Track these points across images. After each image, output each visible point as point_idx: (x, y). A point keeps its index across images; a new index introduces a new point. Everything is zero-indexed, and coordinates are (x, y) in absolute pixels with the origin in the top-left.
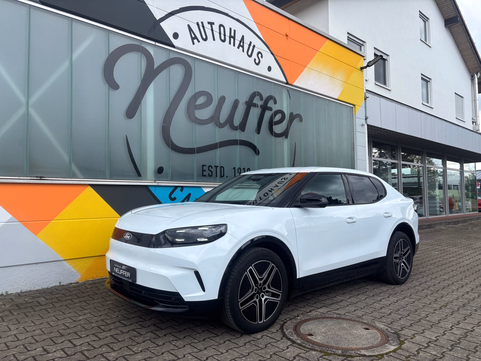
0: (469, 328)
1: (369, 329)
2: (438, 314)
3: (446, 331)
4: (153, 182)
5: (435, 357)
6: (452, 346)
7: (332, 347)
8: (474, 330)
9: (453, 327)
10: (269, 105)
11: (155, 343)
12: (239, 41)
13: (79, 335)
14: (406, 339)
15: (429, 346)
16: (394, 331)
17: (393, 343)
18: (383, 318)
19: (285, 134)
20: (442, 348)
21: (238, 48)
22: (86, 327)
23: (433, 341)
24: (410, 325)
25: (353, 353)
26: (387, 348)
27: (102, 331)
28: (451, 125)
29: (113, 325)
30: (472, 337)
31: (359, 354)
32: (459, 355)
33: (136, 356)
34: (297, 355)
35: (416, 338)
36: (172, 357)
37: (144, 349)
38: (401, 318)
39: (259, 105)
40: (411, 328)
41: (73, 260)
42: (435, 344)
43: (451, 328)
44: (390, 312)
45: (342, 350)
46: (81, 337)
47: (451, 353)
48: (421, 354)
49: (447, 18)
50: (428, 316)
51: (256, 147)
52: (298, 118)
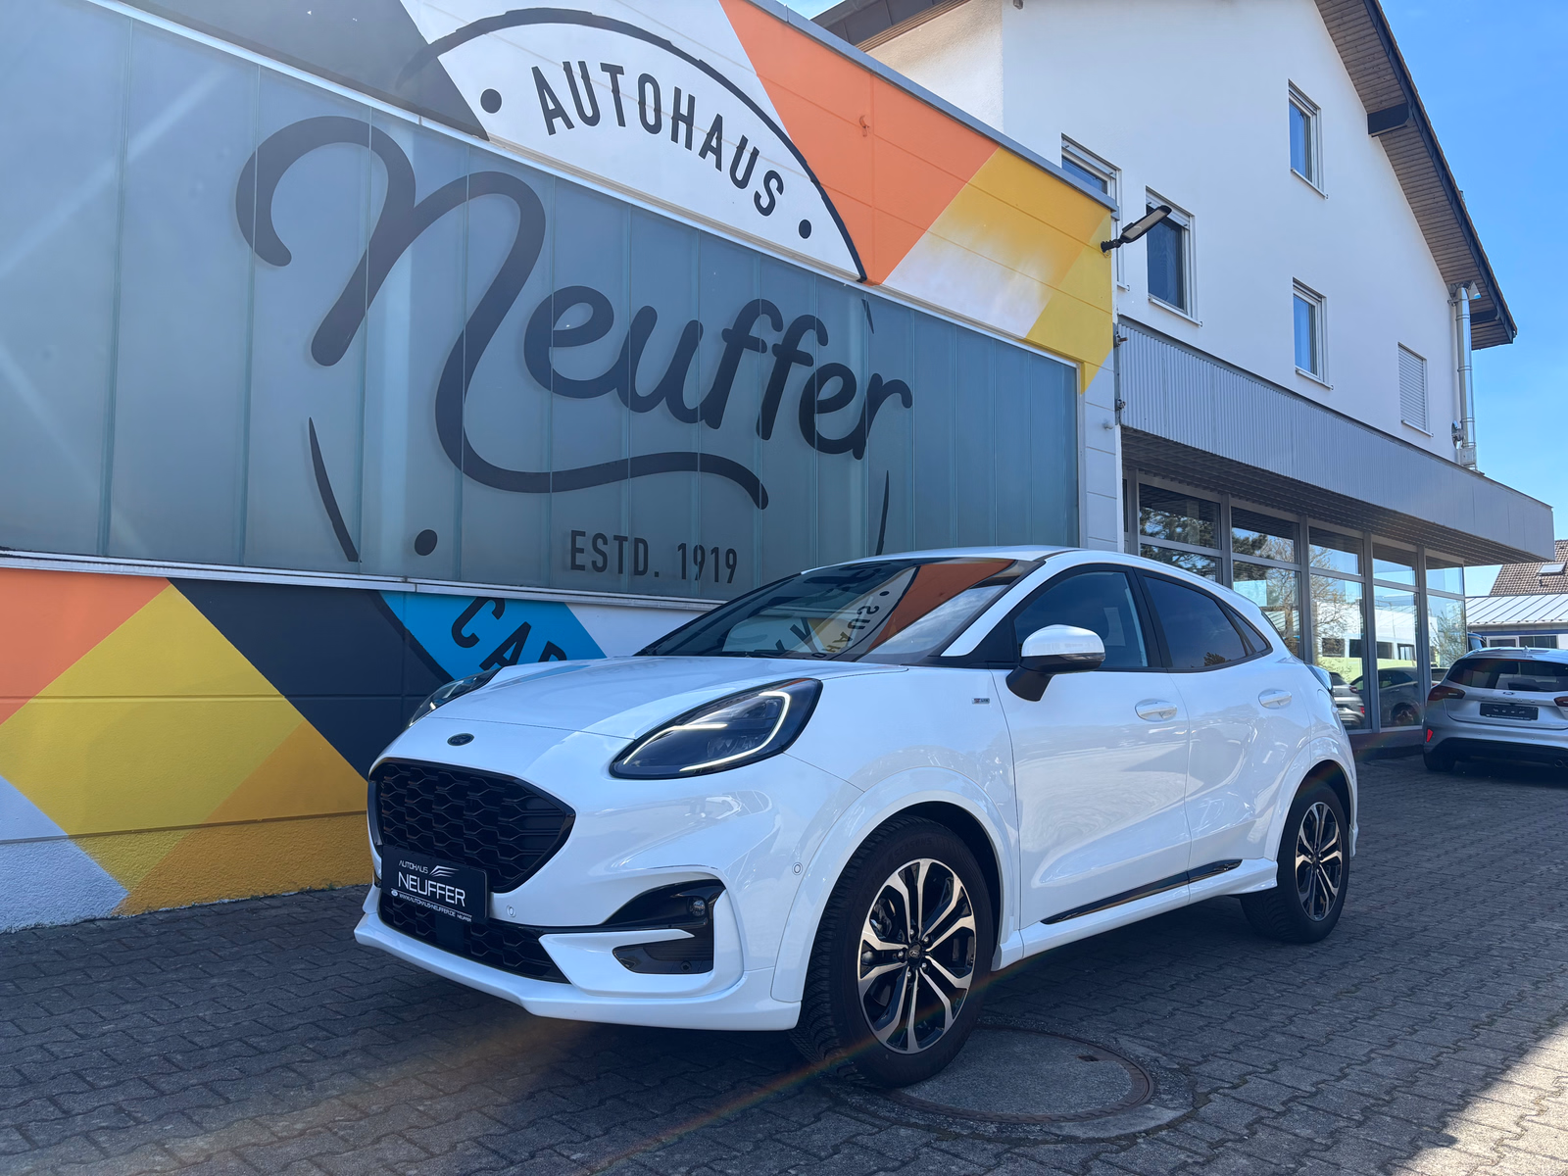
0: (1424, 1056)
1: (1097, 1060)
2: (1326, 1016)
3: (1349, 1065)
4: (399, 579)
5: (1308, 1146)
6: (1364, 1110)
7: (968, 1116)
8: (1439, 1063)
9: (1373, 1055)
10: (801, 347)
11: (355, 1107)
12: (705, 132)
13: (88, 1083)
14: (1215, 1090)
15: (1289, 1110)
16: (1178, 1064)
17: (1172, 1100)
18: (1146, 1026)
19: (854, 444)
20: (1333, 1118)
21: (703, 154)
22: (120, 1058)
23: (1304, 1097)
24: (1231, 1048)
25: (1034, 1132)
26: (1149, 1115)
27: (174, 1069)
28: (1386, 441)
29: (216, 1049)
30: (1433, 1085)
31: (1056, 1135)
32: (1386, 1139)
33: (280, 1147)
34: (848, 1141)
35: (1247, 1085)
36: (409, 1152)
37: (311, 1128)
38: (1206, 1026)
39: (770, 346)
40: (1234, 1056)
41: (102, 838)
42: (1309, 1104)
43: (1364, 1059)
44: (1170, 1008)
45: (1001, 1123)
46: (93, 1087)
47: (1362, 1133)
48: (1262, 1135)
49: (1374, 109)
50: (1292, 1021)
51: (757, 481)
52: (898, 396)
